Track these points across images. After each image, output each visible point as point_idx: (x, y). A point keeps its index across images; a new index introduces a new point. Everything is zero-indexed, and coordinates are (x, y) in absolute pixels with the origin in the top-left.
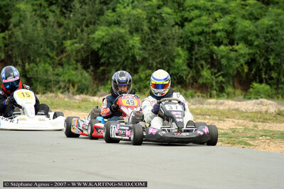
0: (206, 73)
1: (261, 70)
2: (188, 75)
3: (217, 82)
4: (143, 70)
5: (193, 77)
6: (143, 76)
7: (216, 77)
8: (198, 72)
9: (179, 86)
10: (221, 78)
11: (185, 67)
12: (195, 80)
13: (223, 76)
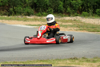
0: (69, 9)
1: (85, 8)
2: (63, 10)
3: (72, 12)
4: (50, 9)
5: (65, 10)
6: (50, 10)
7: (72, 10)
8: (66, 9)
9: (61, 13)
10: (73, 10)
11: (62, 7)
12: (65, 11)
13: (74, 10)
